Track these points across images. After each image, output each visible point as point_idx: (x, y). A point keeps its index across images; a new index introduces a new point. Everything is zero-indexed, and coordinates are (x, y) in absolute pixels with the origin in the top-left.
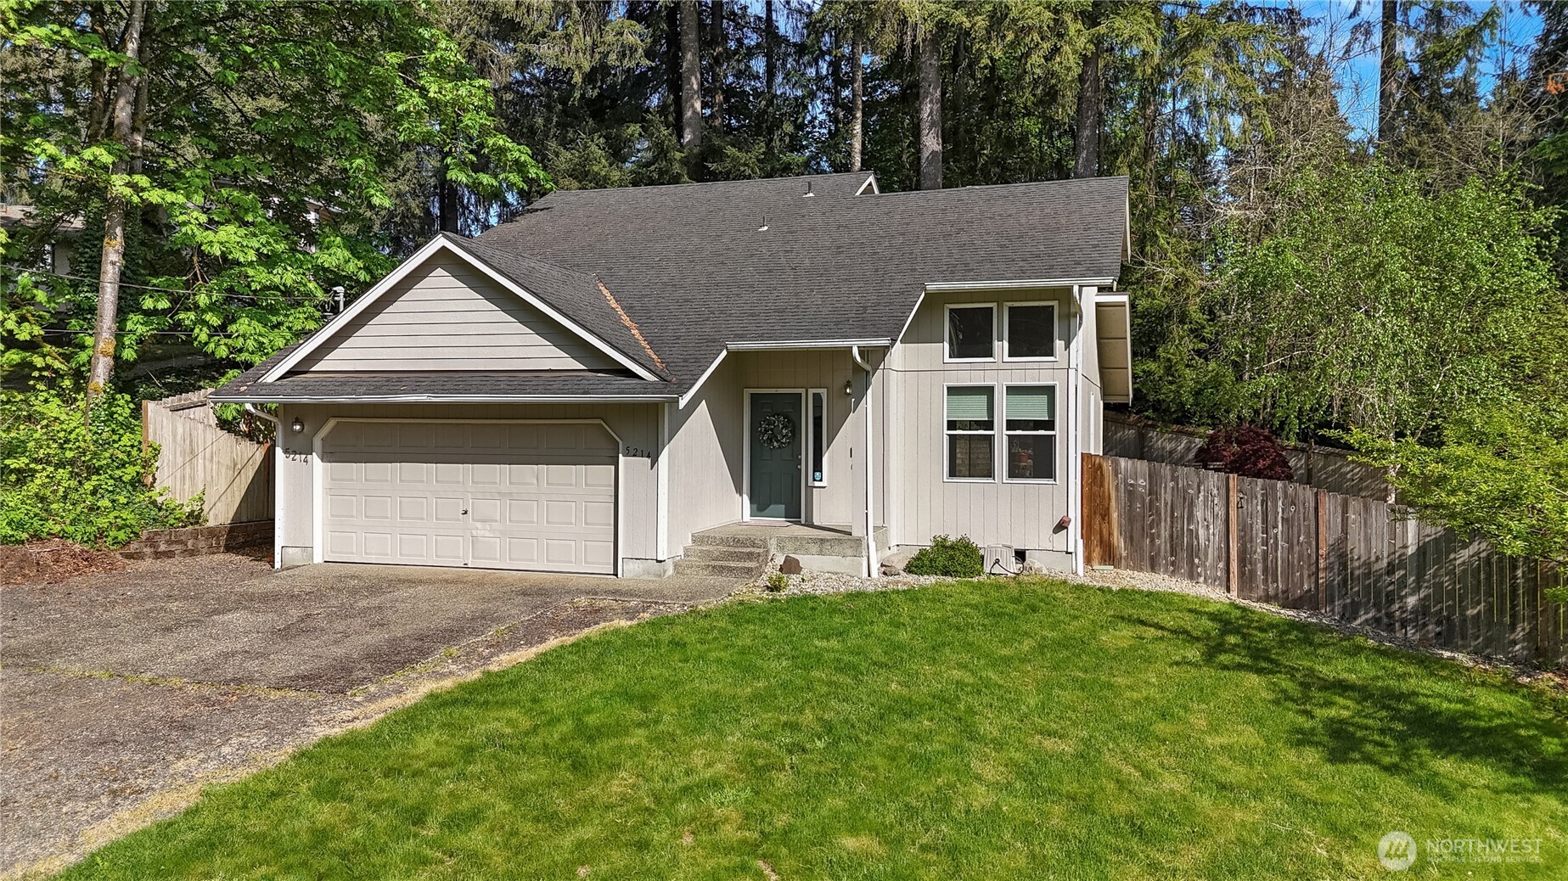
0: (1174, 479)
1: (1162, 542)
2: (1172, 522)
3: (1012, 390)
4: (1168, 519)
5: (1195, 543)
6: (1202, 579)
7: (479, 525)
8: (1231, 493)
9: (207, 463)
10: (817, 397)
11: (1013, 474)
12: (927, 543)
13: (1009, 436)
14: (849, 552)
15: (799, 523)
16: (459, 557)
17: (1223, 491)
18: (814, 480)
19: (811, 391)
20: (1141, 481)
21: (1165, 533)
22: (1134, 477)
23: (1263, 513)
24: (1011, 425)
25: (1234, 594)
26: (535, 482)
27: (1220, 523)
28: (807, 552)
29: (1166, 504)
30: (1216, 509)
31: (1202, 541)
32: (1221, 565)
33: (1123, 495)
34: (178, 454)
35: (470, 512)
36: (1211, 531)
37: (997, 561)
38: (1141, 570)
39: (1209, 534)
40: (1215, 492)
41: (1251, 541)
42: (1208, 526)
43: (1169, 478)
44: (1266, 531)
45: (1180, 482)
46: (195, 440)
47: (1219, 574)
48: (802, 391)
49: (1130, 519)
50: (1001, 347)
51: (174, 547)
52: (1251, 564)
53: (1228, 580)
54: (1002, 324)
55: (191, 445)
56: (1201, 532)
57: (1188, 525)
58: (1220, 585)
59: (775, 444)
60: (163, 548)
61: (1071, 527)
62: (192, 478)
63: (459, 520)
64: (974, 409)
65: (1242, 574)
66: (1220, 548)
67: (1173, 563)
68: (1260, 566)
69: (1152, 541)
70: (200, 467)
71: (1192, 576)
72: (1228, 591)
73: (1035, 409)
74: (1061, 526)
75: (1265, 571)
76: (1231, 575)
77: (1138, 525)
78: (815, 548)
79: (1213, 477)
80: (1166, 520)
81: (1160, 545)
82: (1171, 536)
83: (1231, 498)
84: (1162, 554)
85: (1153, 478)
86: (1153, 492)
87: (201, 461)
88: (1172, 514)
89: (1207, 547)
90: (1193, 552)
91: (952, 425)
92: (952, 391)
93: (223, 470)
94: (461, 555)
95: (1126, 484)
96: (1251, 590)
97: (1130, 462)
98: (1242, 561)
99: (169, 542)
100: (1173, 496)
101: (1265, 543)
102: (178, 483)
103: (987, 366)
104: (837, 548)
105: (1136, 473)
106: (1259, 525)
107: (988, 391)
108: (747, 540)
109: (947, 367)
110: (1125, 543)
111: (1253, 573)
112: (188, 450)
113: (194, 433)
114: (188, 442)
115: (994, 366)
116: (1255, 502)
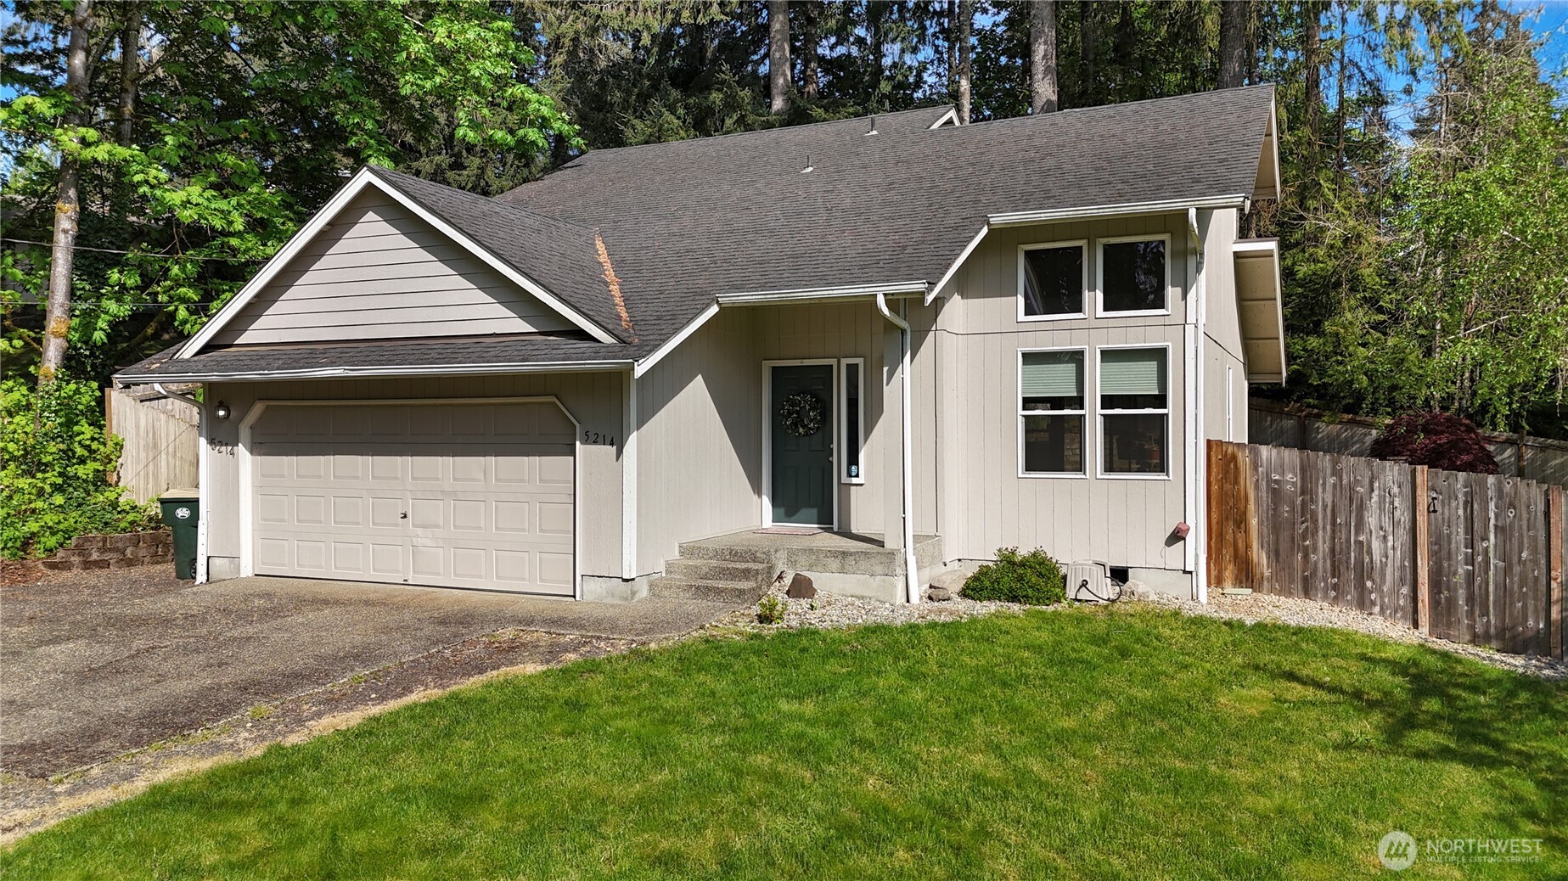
0: (1335, 473)
1: (1320, 557)
2: (1333, 531)
3: (1108, 355)
4: (1328, 527)
5: (1367, 560)
6: (1377, 609)
7: (419, 531)
8: (1419, 492)
9: (170, 458)
10: (852, 370)
11: (1109, 467)
12: (990, 556)
13: (1104, 416)
14: (879, 569)
15: (830, 530)
16: (398, 572)
17: (1407, 489)
18: (850, 475)
19: (844, 362)
20: (1289, 477)
21: (1323, 546)
22: (1280, 471)
23: (1466, 518)
24: (1108, 401)
25: (1425, 629)
26: (482, 478)
27: (1403, 535)
28: (825, 568)
29: (1325, 507)
30: (1397, 513)
31: (1377, 557)
32: (1405, 590)
33: (1265, 495)
34: (141, 449)
35: (410, 515)
36: (1390, 544)
37: (1084, 584)
38: (1289, 594)
39: (1386, 547)
40: (1396, 490)
41: (1449, 558)
42: (1385, 537)
43: (1329, 471)
44: (1471, 544)
45: (1345, 477)
46: (158, 433)
47: (1401, 602)
48: (833, 362)
49: (1274, 527)
50: (1094, 299)
51: (107, 556)
52: (1448, 590)
53: (1415, 611)
54: (1094, 268)
55: (154, 438)
56: (1376, 545)
57: (1357, 534)
58: (1404, 617)
59: (801, 430)
60: (95, 556)
61: (1190, 538)
62: (156, 476)
63: (397, 525)
64: (1059, 381)
65: (1435, 603)
66: (1402, 567)
67: (1335, 587)
68: (1462, 593)
69: (1306, 557)
70: (164, 463)
71: (1363, 603)
72: (1416, 625)
73: (1139, 379)
74: (1177, 536)
75: (1470, 599)
76: (1420, 604)
77: (1285, 536)
78: (834, 564)
79: (1392, 470)
80: (1324, 528)
81: (1316, 563)
82: (1333, 550)
83: (1419, 499)
84: (1320, 573)
85: (1305, 470)
86: (1306, 490)
87: (164, 456)
88: (1334, 523)
89: (1384, 566)
90: (1363, 572)
91: (1028, 403)
92: (1030, 358)
93: (186, 468)
94: (401, 569)
95: (1269, 481)
96: (1449, 625)
97: (1274, 452)
98: (1436, 585)
99: (103, 550)
100: (1334, 496)
101: (1470, 560)
102: (142, 482)
103: (1074, 325)
104: (863, 564)
105: (1282, 466)
106: (1460, 536)
107: (1077, 357)
108: (746, 553)
109: (1022, 327)
110: (1268, 558)
111: (1451, 603)
112: (151, 445)
113: (157, 425)
114: (151, 435)
115: (1084, 324)
116: (1454, 504)
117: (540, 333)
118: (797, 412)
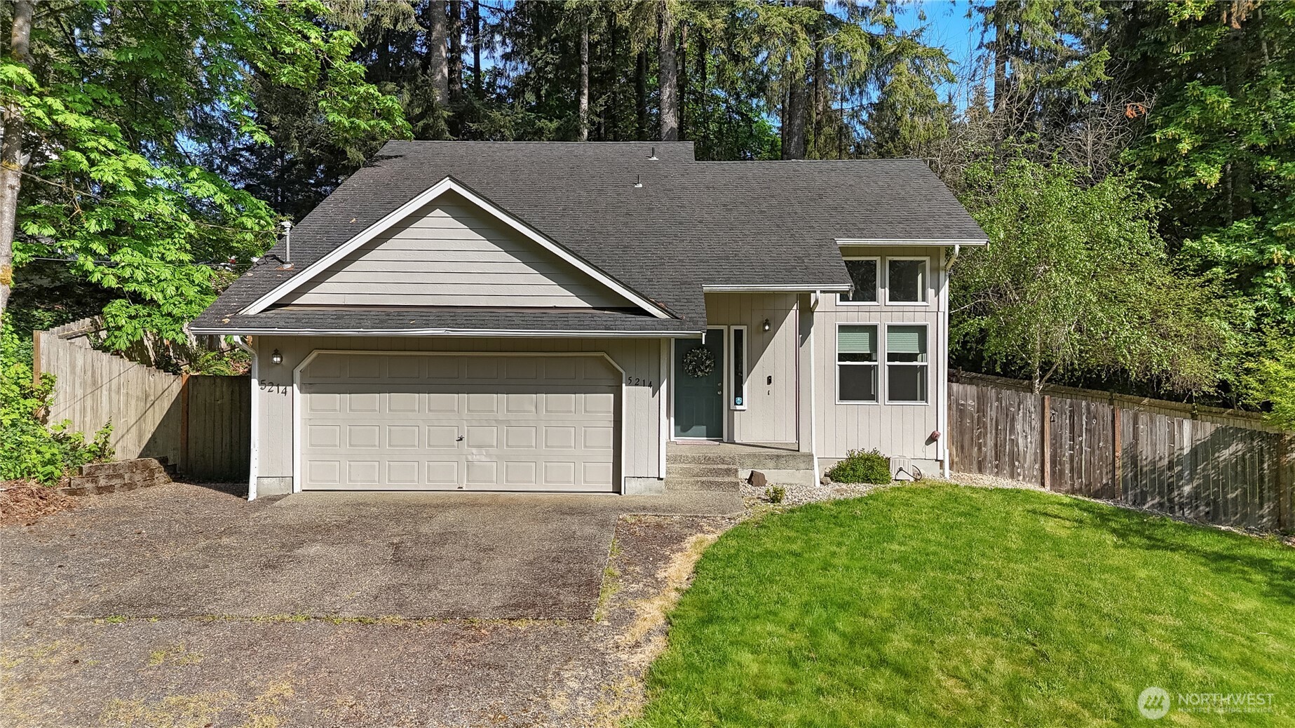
0: (998, 399)
1: (989, 450)
2: (997, 434)
3: (892, 329)
4: (994, 431)
5: (1016, 449)
6: (1021, 478)
7: (474, 451)
8: (1046, 411)
9: (113, 395)
10: (739, 334)
11: (892, 397)
12: (843, 456)
13: (889, 366)
14: (802, 466)
15: (722, 441)
16: (453, 481)
17: (1039, 409)
18: (736, 404)
19: (733, 328)
20: (970, 402)
21: (990, 442)
22: (965, 398)
23: (1070, 425)
24: (892, 357)
25: (1048, 487)
26: (534, 409)
27: (1037, 436)
28: (765, 467)
29: (991, 420)
30: (1033, 423)
31: (1021, 448)
32: (1037, 466)
33: (955, 413)
34: (77, 385)
35: (465, 439)
36: (1029, 440)
37: (901, 469)
38: (970, 472)
39: (1027, 442)
40: (1033, 409)
41: (1061, 448)
42: (1026, 436)
43: (994, 399)
44: (1072, 439)
45: (1003, 402)
46: (98, 372)
47: (1035, 473)
48: (725, 328)
49: (961, 432)
50: (883, 293)
51: (114, 482)
52: (1060, 465)
53: (1043, 477)
54: (882, 275)
55: (93, 376)
56: (1020, 441)
57: (1010, 435)
58: (1036, 481)
59: (699, 373)
60: (102, 482)
61: (940, 440)
62: (95, 411)
63: (454, 446)
64: (860, 344)
65: (1053, 473)
66: (1036, 453)
67: (997, 466)
68: (1067, 466)
69: (980, 449)
70: (104, 398)
71: (1012, 476)
72: (1043, 485)
73: (908, 344)
74: (933, 439)
75: (1072, 470)
76: (1046, 474)
77: (967, 437)
78: (771, 464)
79: (1031, 398)
80: (991, 430)
81: (986, 452)
82: (996, 445)
83: (1046, 414)
84: (988, 459)
85: (981, 400)
86: (981, 410)
87: (105, 393)
88: (997, 429)
89: (1025, 453)
90: (1014, 457)
91: (842, 357)
92: (843, 329)
93: (133, 402)
94: (456, 479)
95: (958, 404)
96: (1060, 485)
97: (961, 387)
98: (1053, 463)
99: (109, 477)
100: (997, 413)
101: (1072, 448)
102: (77, 415)
103: (872, 309)
104: (791, 463)
105: (966, 395)
106: (1067, 434)
107: (872, 330)
108: (717, 458)
109: (839, 309)
110: (957, 451)
111: (1062, 472)
112: (89, 381)
113: (98, 365)
114: (89, 373)
115: (878, 309)
116: (1064, 417)
117: (594, 308)
118: (695, 361)
